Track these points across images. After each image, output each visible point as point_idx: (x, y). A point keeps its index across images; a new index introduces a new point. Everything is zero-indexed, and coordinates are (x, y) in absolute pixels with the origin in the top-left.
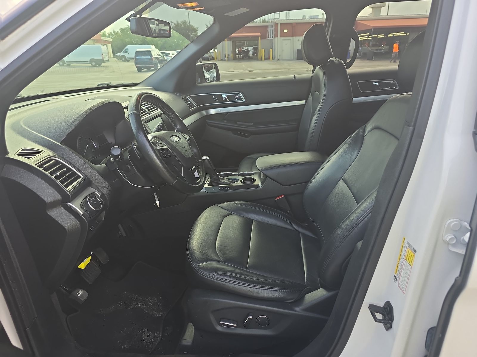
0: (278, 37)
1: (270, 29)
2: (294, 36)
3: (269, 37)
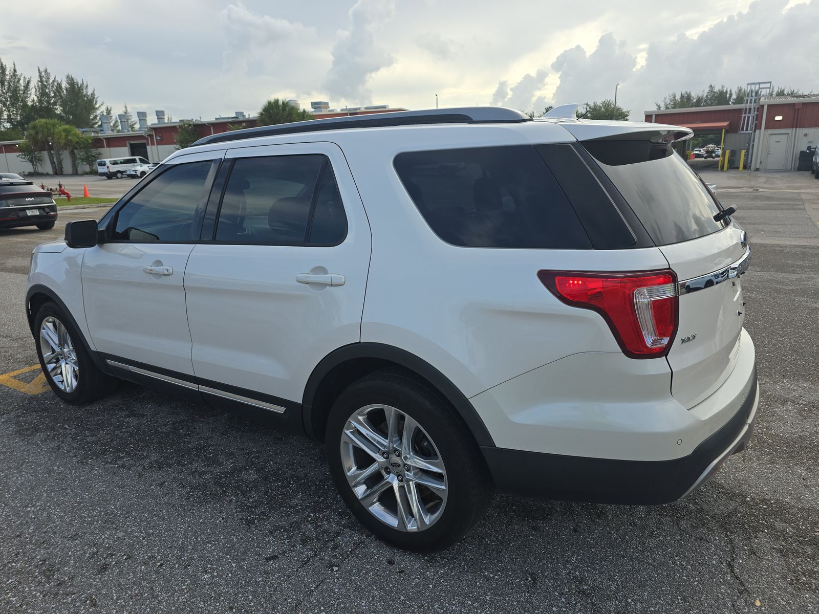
0: (760, 129)
1: (747, 115)
2: (796, 128)
3: (743, 130)
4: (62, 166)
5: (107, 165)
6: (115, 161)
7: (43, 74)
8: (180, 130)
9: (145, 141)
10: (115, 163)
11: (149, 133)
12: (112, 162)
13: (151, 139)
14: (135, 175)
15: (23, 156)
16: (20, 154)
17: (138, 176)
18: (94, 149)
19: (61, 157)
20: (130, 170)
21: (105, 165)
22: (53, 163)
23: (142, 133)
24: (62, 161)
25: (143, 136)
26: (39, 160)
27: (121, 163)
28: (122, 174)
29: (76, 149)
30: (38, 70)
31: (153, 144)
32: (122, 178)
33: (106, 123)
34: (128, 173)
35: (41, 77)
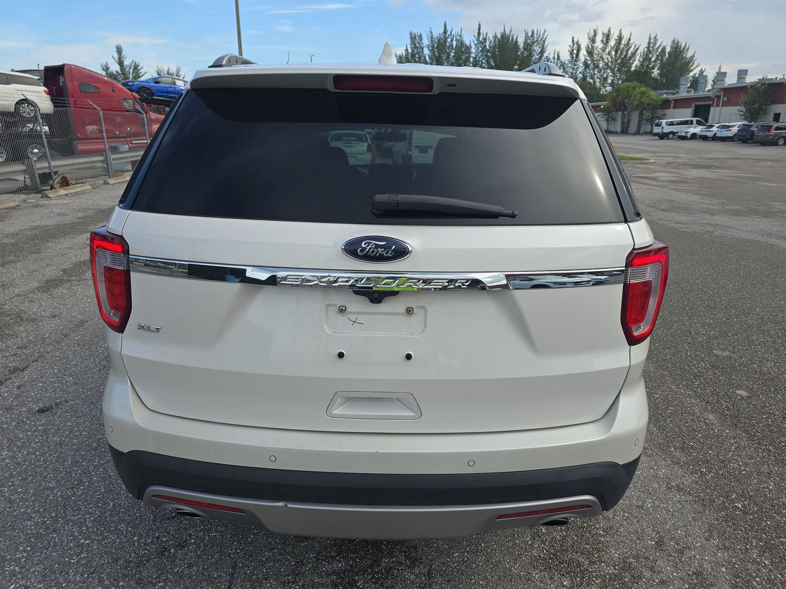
4: (629, 125)
5: (662, 126)
6: (672, 122)
7: (652, 40)
8: (750, 91)
9: (711, 103)
10: (672, 124)
11: (718, 93)
12: (669, 123)
13: (717, 100)
14: (685, 136)
15: (603, 116)
16: (601, 114)
17: (688, 138)
18: (660, 111)
19: (631, 117)
20: (681, 132)
21: (660, 125)
22: (623, 122)
23: (711, 94)
24: (631, 120)
25: (710, 97)
26: (614, 119)
27: (678, 124)
28: (674, 135)
29: (645, 109)
30: (649, 36)
31: (718, 105)
32: (672, 139)
33: (684, 84)
34: (679, 134)
35: (649, 43)
